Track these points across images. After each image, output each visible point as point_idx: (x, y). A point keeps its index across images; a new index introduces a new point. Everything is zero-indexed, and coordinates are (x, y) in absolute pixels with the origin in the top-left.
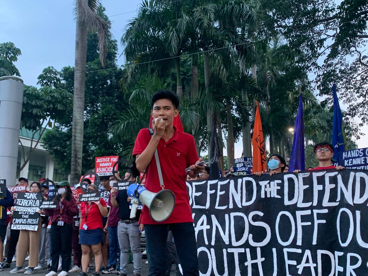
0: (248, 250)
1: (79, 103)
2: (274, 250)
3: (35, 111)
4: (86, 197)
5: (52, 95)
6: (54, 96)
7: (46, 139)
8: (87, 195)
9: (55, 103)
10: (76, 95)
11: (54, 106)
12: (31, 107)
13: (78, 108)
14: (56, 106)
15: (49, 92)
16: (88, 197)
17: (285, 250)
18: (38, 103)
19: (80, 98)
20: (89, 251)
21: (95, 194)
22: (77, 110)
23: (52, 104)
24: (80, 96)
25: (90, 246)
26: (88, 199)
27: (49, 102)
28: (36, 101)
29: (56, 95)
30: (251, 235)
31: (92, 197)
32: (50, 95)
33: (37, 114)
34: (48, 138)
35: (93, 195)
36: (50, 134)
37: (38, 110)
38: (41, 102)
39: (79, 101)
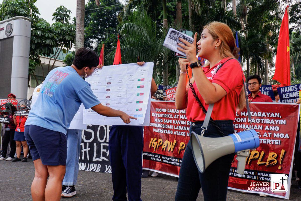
0: (83, 144)
1: (80, 35)
2: (95, 144)
3: (48, 42)
4: (19, 113)
5: (62, 29)
6: (63, 29)
7: (67, 61)
8: (20, 112)
9: (64, 35)
10: (78, 29)
11: (63, 37)
12: (44, 39)
13: (79, 39)
14: (65, 38)
15: (59, 26)
16: (21, 114)
17: (102, 145)
18: (50, 35)
19: (81, 31)
20: (20, 145)
21: (25, 112)
22: (78, 40)
23: (61, 36)
24: (80, 30)
25: (21, 142)
26: (20, 114)
27: (59, 34)
28: (48, 34)
29: (64, 28)
30: (85, 136)
31: (23, 113)
32: (60, 28)
33: (49, 44)
34: (68, 61)
35: (24, 112)
36: (70, 57)
37: (50, 41)
38: (52, 35)
39: (80, 33)
